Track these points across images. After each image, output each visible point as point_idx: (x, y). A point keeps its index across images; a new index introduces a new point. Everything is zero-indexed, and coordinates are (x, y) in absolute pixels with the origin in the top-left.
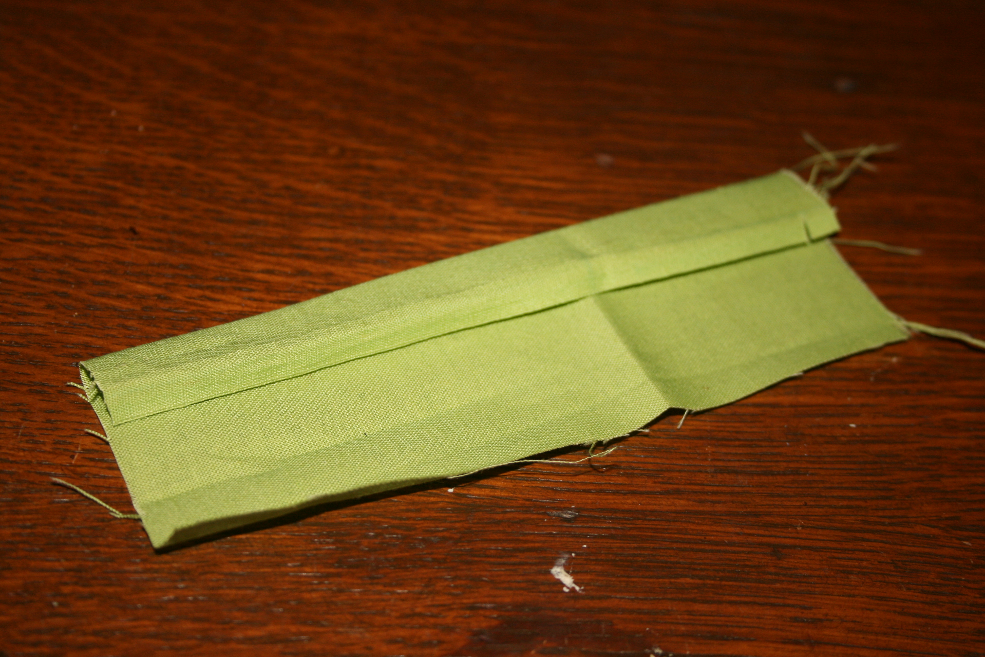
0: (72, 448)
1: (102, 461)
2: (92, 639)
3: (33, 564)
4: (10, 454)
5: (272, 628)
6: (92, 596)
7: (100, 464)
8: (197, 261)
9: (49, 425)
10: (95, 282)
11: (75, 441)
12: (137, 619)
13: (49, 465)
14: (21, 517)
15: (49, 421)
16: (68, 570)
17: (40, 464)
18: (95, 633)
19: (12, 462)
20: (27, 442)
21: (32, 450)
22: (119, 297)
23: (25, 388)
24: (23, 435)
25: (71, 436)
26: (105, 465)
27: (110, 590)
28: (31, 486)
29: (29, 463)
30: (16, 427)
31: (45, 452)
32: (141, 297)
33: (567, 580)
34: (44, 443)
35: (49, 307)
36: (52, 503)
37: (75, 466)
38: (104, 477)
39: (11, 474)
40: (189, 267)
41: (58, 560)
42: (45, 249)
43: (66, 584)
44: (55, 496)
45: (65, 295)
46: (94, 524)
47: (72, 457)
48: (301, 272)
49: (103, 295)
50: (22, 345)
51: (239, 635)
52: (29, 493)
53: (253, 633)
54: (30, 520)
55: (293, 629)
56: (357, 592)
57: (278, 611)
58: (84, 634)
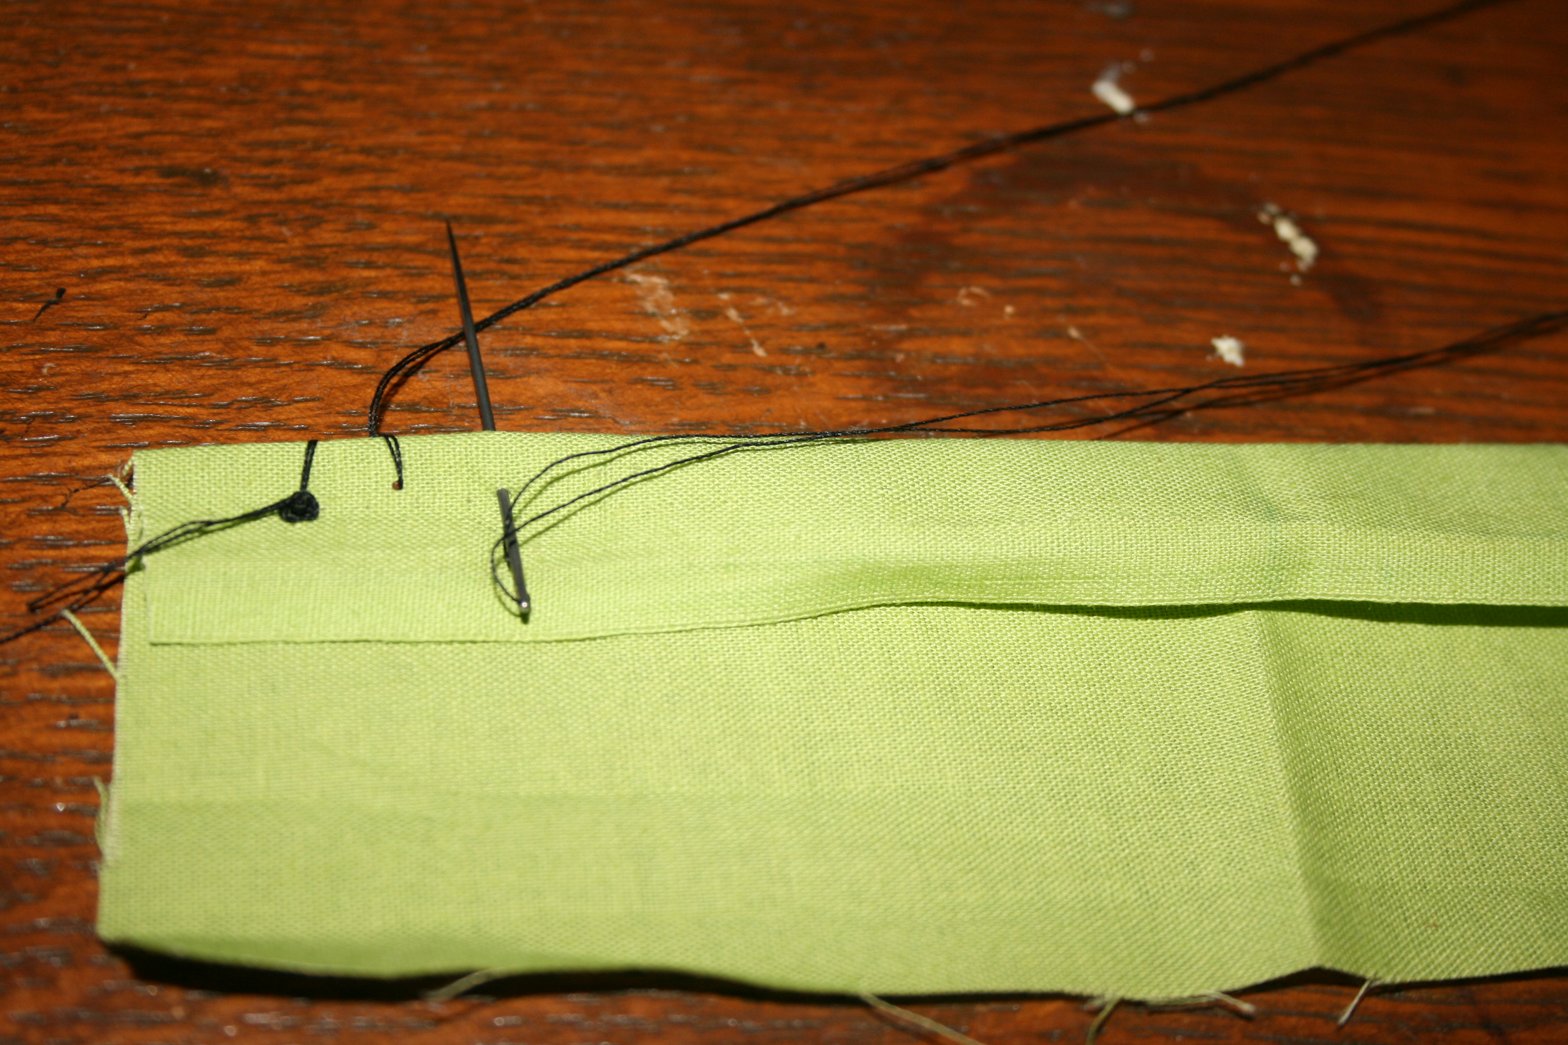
2: (360, 159)
3: (252, 47)
5: (649, 153)
6: (353, 97)
12: (430, 133)
16: (309, 58)
18: (366, 151)
27: (382, 89)
33: (1122, 102)
43: (308, 77)
51: (598, 161)
53: (618, 158)
55: (685, 156)
56: (783, 107)
57: (658, 128)
58: (347, 151)
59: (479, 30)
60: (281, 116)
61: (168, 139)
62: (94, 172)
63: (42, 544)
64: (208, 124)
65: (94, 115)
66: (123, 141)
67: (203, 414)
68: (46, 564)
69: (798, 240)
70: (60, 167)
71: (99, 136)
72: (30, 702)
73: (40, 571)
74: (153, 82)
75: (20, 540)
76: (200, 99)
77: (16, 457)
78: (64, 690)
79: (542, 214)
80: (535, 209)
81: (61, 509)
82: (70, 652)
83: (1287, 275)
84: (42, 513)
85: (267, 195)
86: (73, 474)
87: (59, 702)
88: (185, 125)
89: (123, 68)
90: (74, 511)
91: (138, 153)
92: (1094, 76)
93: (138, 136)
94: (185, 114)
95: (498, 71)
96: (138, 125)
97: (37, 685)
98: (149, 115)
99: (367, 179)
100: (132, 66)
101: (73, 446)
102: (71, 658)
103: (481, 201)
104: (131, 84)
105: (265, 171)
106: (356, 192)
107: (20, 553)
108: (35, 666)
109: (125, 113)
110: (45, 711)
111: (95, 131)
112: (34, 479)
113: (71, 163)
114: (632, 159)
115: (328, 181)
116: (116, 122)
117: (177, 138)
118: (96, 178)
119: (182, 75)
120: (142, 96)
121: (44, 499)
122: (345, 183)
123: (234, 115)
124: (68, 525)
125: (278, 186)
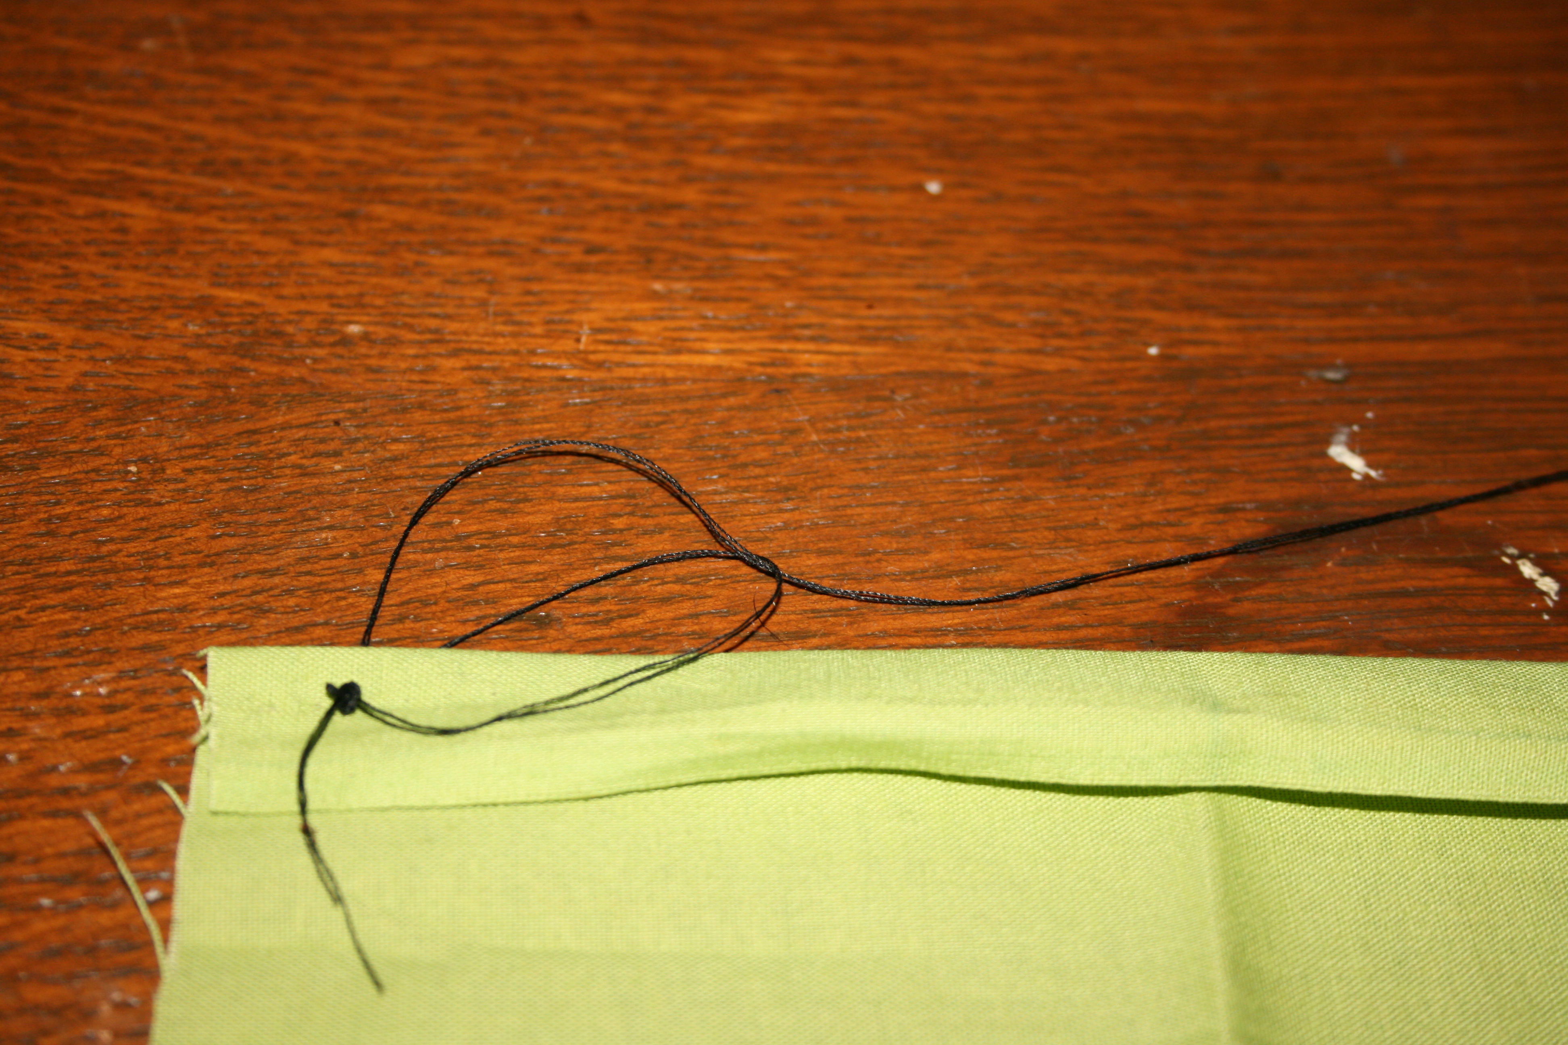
0: (574, 328)
1: (624, 343)
2: (676, 588)
3: (561, 491)
4: (483, 343)
5: (936, 556)
7: (622, 348)
8: (691, 54)
9: (530, 299)
10: (545, 94)
11: (576, 317)
13: (546, 355)
14: (525, 427)
15: (529, 293)
17: (533, 353)
19: (491, 353)
20: (505, 323)
21: (514, 335)
22: (587, 112)
23: (480, 250)
24: (496, 314)
25: (568, 312)
26: (629, 348)
28: (527, 384)
29: (515, 353)
30: (483, 304)
31: (535, 336)
32: (618, 111)
33: (1356, 464)
34: (530, 324)
35: (486, 132)
36: (566, 405)
37: (586, 352)
38: (634, 366)
39: (494, 370)
40: (680, 63)
41: (597, 484)
42: (457, 52)
43: (616, 515)
44: (567, 396)
45: (504, 115)
46: (637, 431)
47: (578, 340)
48: (849, 61)
49: (562, 110)
50: (457, 189)
52: (528, 394)
54: (539, 431)
55: (970, 555)
56: (1050, 500)
57: (939, 531)
58: (664, 583)
59: (761, 454)
60: (598, 555)
61: (501, 586)
62: (441, 626)
64: (534, 568)
65: (431, 572)
66: (461, 593)
69: (1087, 626)
70: (408, 624)
71: (439, 590)
74: (479, 533)
76: (522, 546)
79: (851, 624)
80: (845, 620)
83: (1538, 612)
85: (598, 632)
88: (514, 572)
89: (449, 523)
91: (476, 603)
92: (1327, 442)
93: (473, 587)
94: (511, 562)
95: (785, 491)
96: (472, 577)
98: (480, 567)
99: (686, 608)
100: (457, 521)
103: (792, 617)
104: (458, 538)
105: (593, 609)
106: (678, 620)
109: (456, 567)
111: (434, 586)
113: (417, 619)
114: (924, 563)
115: (652, 613)
116: (451, 576)
117: (509, 585)
118: (441, 631)
119: (503, 524)
120: (471, 548)
122: (668, 612)
123: (556, 558)
125: (607, 622)
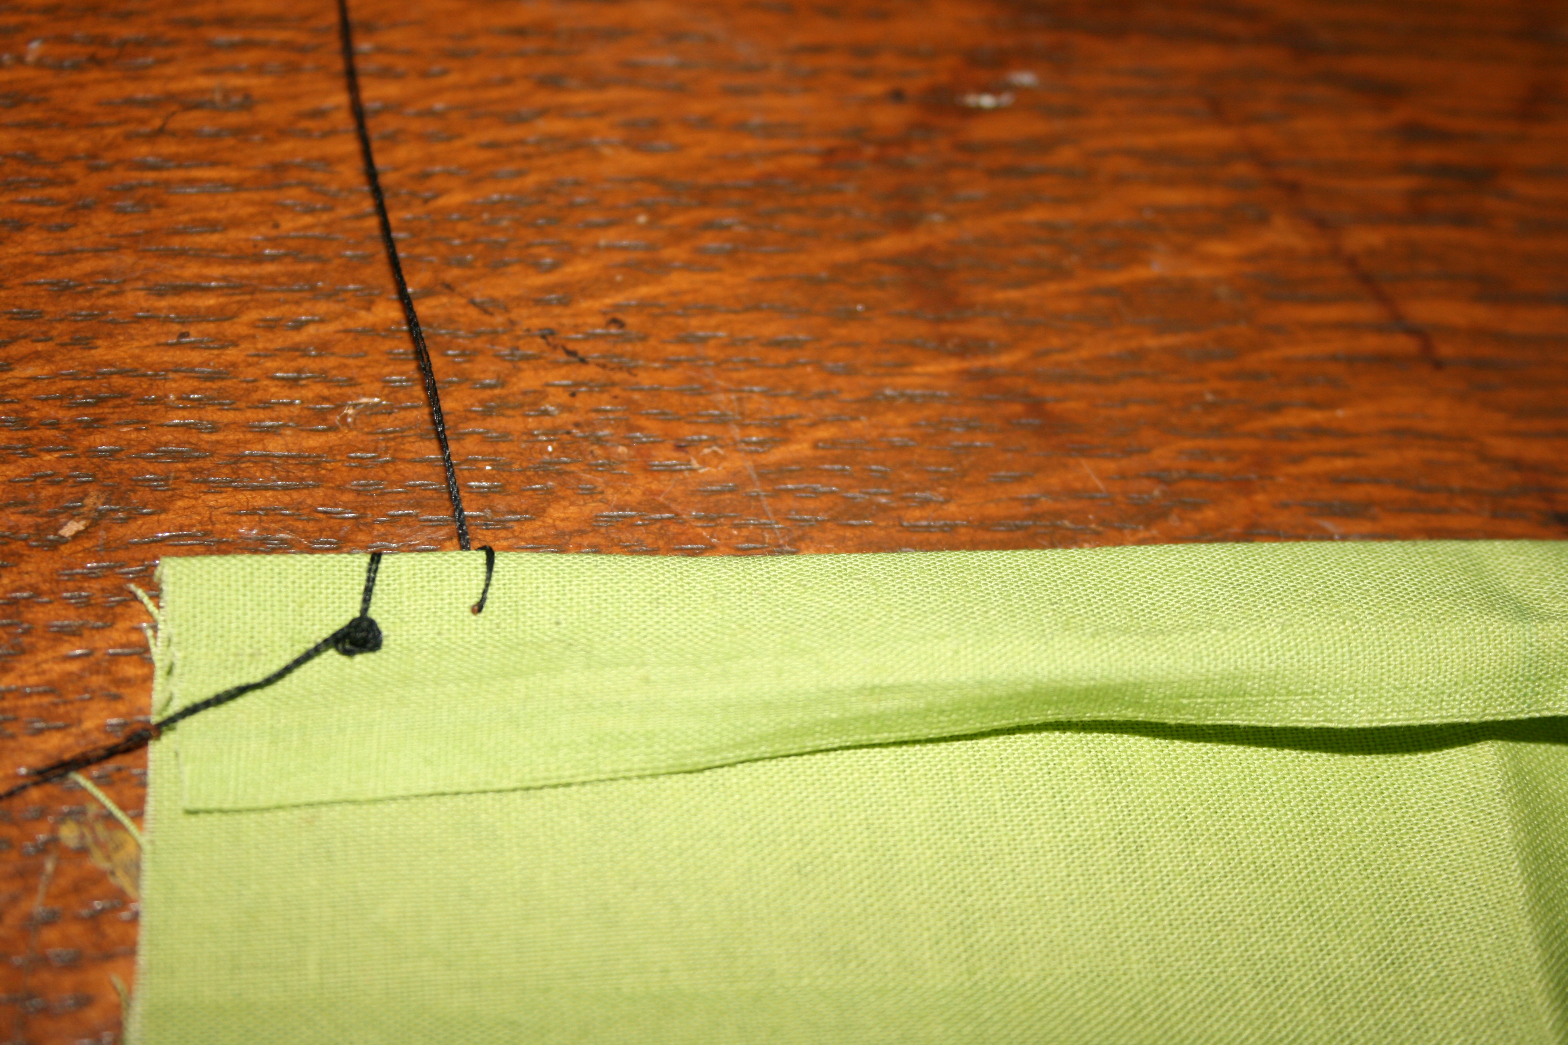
63: (144, 166)
67: (302, 38)
68: (146, 186)
72: (138, 320)
73: (141, 193)
75: (119, 162)
77: (110, 81)
78: (172, 308)
81: (161, 132)
82: (177, 272)
84: (138, 135)
86: (170, 97)
87: (167, 320)
90: (173, 134)
97: (144, 305)
101: (169, 70)
102: (177, 277)
107: (120, 175)
108: (140, 284)
110: (153, 329)
112: (130, 102)
121: (142, 121)
124: (168, 147)
